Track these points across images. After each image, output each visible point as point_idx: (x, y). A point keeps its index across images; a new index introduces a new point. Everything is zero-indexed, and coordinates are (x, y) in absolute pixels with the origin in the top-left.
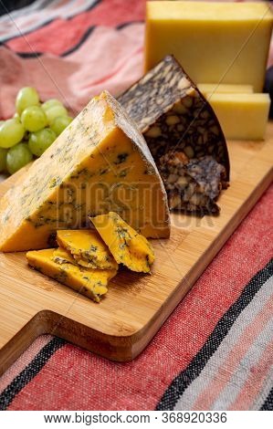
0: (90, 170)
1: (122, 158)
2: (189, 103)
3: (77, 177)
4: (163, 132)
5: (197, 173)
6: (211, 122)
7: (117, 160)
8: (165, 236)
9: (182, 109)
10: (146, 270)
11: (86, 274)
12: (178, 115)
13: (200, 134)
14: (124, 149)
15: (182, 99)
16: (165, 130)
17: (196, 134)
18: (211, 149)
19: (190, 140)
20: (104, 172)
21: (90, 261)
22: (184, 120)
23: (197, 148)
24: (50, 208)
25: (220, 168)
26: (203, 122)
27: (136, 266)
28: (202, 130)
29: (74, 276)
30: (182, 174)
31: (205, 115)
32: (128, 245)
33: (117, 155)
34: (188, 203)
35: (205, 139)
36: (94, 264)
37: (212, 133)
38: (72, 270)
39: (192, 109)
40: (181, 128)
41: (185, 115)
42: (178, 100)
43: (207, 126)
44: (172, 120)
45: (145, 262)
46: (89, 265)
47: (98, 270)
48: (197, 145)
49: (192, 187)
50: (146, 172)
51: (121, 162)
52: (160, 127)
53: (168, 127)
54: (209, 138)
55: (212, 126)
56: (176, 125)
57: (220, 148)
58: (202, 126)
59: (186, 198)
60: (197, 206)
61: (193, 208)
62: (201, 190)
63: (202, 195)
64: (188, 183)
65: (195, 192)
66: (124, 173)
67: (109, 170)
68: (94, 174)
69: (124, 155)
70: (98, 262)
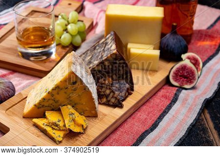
0: (61, 87)
2: (114, 57)
3: (55, 90)
4: (102, 68)
5: (116, 87)
7: (72, 84)
8: (95, 116)
10: (82, 131)
11: (54, 131)
15: (111, 55)
18: (125, 76)
19: (115, 72)
20: (67, 88)
21: (57, 126)
22: (112, 64)
24: (44, 101)
25: (127, 86)
27: (76, 129)
29: (49, 132)
30: (108, 88)
31: (122, 62)
32: (74, 120)
34: (109, 101)
35: (122, 72)
36: (58, 128)
38: (49, 129)
39: (116, 59)
42: (109, 55)
43: (123, 67)
45: (82, 128)
46: (56, 128)
47: (60, 130)
49: (112, 94)
50: (85, 89)
51: (74, 85)
52: (101, 66)
53: (105, 66)
54: (124, 72)
56: (109, 66)
57: (129, 77)
59: (109, 99)
60: (113, 103)
61: (111, 104)
62: (115, 96)
63: (116, 98)
64: (110, 93)
65: (113, 97)
66: (75, 89)
67: (69, 87)
68: (62, 89)
69: (75, 82)
70: (60, 127)
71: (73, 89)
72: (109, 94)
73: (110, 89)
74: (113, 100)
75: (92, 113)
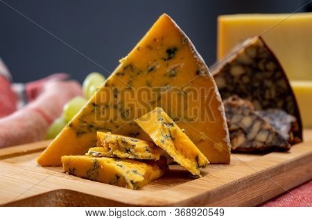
0: (137, 65)
1: (171, 52)
2: (253, 53)
3: (123, 74)
4: (227, 83)
6: (278, 74)
7: (166, 56)
9: (246, 60)
10: (196, 172)
11: (121, 163)
12: (243, 65)
13: (267, 88)
14: (172, 42)
15: (246, 49)
16: (230, 81)
17: (263, 88)
18: (280, 104)
19: (257, 93)
21: (128, 151)
22: (249, 71)
23: (265, 103)
24: (93, 111)
26: (269, 75)
28: (269, 83)
29: (106, 163)
31: (271, 66)
32: (173, 137)
33: (165, 48)
34: (253, 140)
35: (273, 94)
36: (132, 153)
37: (280, 87)
39: (257, 59)
40: (246, 79)
41: (250, 66)
42: (242, 51)
43: (274, 79)
44: (237, 71)
45: (194, 163)
46: (126, 155)
48: (264, 99)
49: (257, 125)
50: (198, 73)
51: (170, 58)
52: (225, 77)
53: (233, 77)
54: (277, 91)
55: (279, 79)
56: (242, 76)
57: (290, 104)
58: (269, 79)
59: (251, 136)
60: (264, 143)
61: (259, 145)
62: (267, 126)
63: (269, 131)
64: (253, 122)
65: (261, 130)
66: (173, 72)
67: (158, 67)
68: (141, 71)
69: (173, 50)
70: (136, 151)
71: (168, 71)
72: (251, 127)
73: (251, 114)
74: (263, 137)
75: (216, 150)
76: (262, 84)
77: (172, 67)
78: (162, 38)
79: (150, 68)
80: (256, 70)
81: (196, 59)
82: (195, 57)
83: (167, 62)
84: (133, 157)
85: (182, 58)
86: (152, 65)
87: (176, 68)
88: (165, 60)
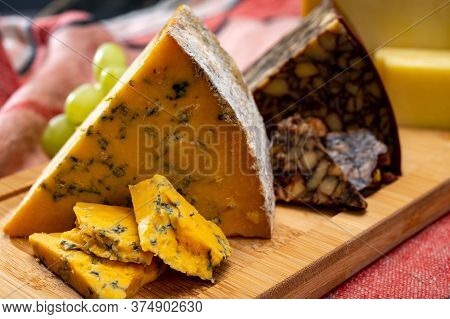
0: (131, 107)
1: (179, 89)
2: (330, 43)
3: (112, 119)
4: (291, 88)
5: (340, 152)
6: (368, 76)
7: (172, 93)
8: (261, 233)
9: (320, 54)
10: (206, 274)
11: (98, 267)
12: (315, 62)
13: (351, 95)
14: (181, 74)
15: (320, 38)
16: (295, 85)
17: (345, 95)
18: (369, 120)
19: (335, 103)
20: (152, 112)
21: (109, 248)
22: (324, 71)
23: (347, 118)
24: (73, 168)
25: (380, 148)
26: (354, 76)
28: (353, 89)
30: (310, 147)
31: (357, 63)
32: (174, 227)
33: (171, 83)
34: (315, 191)
35: (360, 104)
36: (114, 253)
37: (371, 94)
39: (336, 53)
40: (319, 84)
41: (326, 63)
42: (314, 39)
43: (361, 83)
44: (306, 71)
45: (205, 262)
46: (105, 254)
47: (119, 263)
48: (346, 112)
49: (323, 168)
50: (220, 118)
51: (178, 97)
52: (287, 79)
53: (299, 80)
54: (365, 101)
55: (369, 82)
56: (312, 79)
57: (384, 120)
58: (354, 82)
59: (312, 184)
60: (329, 197)
61: (322, 200)
62: (335, 171)
63: (339, 179)
64: (319, 162)
65: (327, 176)
66: (184, 116)
67: (161, 109)
68: (138, 115)
69: (182, 85)
70: (120, 250)
71: (176, 115)
72: (314, 169)
73: (316, 149)
74: (328, 187)
75: (249, 222)
76: (343, 89)
77: (182, 109)
78: (166, 69)
79: (149, 110)
80: (335, 69)
81: (217, 98)
82: (216, 95)
83: (174, 102)
84: (115, 259)
85: (197, 97)
86: (153, 107)
87: (188, 110)
88: (171, 99)
